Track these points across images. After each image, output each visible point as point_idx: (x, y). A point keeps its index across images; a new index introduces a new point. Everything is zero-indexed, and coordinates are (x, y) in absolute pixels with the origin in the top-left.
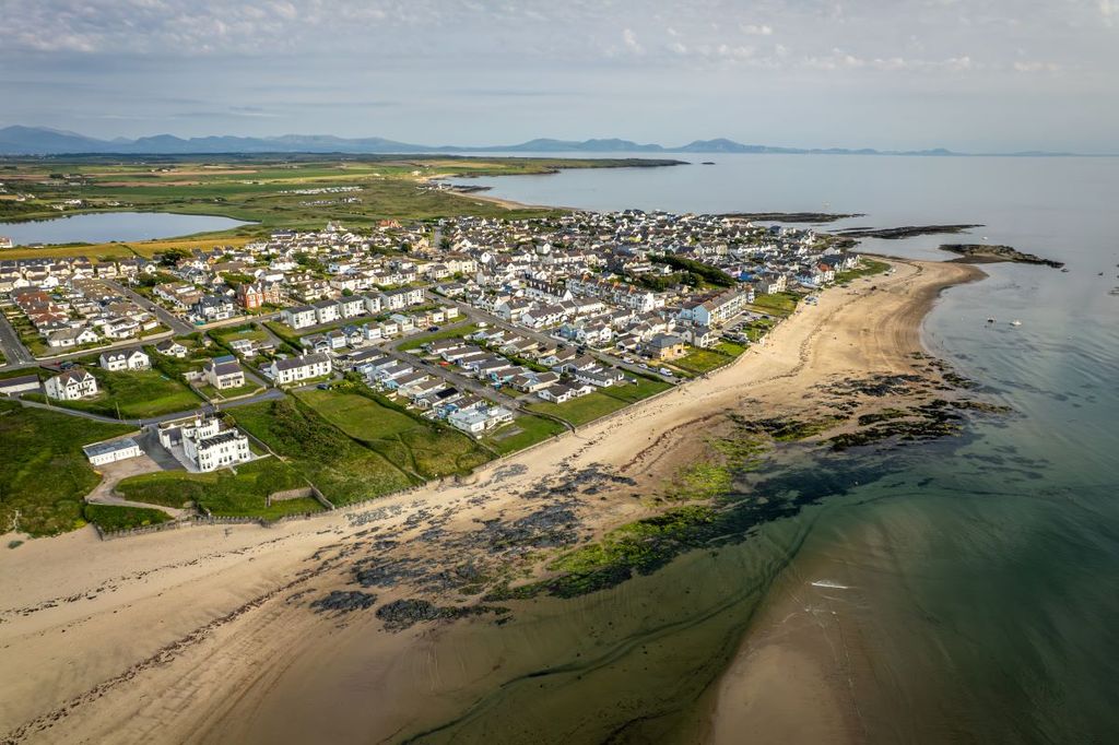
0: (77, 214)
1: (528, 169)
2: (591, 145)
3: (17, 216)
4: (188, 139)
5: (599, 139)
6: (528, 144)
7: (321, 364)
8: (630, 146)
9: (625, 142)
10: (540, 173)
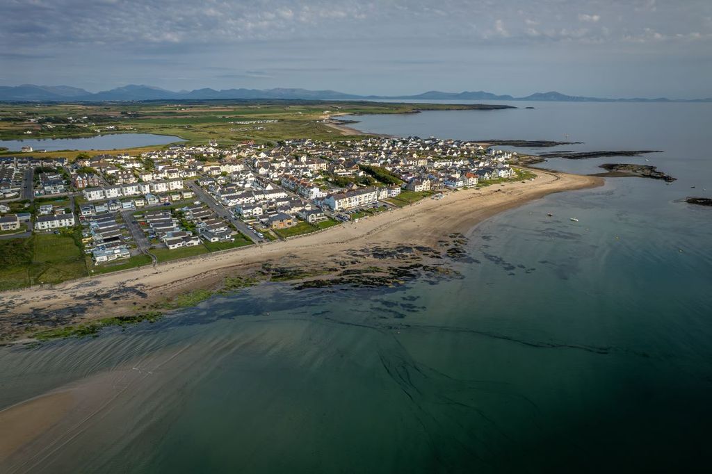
0: (108, 134)
1: (400, 110)
2: (465, 95)
3: (73, 135)
4: (219, 91)
5: (470, 91)
6: (422, 95)
7: (67, 220)
8: (491, 96)
9: (488, 94)
10: (407, 113)
